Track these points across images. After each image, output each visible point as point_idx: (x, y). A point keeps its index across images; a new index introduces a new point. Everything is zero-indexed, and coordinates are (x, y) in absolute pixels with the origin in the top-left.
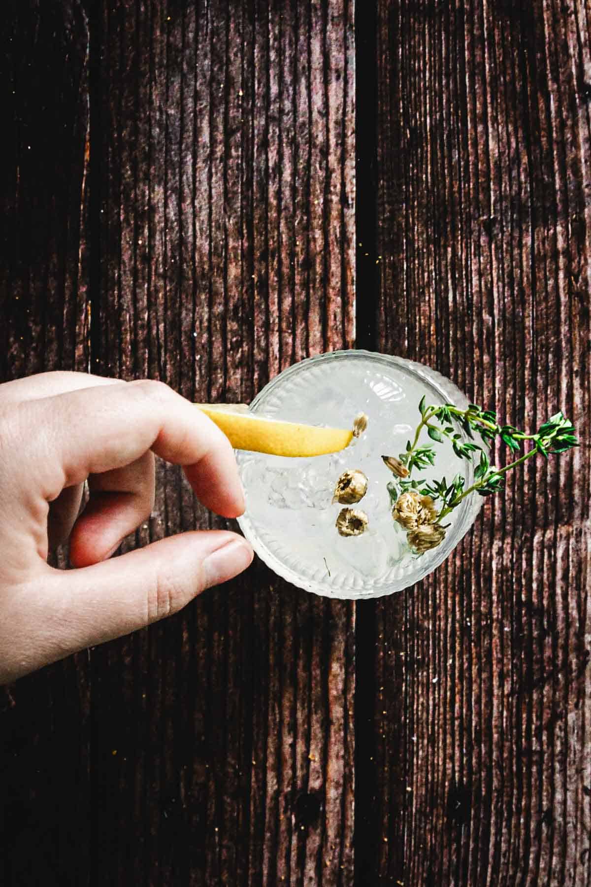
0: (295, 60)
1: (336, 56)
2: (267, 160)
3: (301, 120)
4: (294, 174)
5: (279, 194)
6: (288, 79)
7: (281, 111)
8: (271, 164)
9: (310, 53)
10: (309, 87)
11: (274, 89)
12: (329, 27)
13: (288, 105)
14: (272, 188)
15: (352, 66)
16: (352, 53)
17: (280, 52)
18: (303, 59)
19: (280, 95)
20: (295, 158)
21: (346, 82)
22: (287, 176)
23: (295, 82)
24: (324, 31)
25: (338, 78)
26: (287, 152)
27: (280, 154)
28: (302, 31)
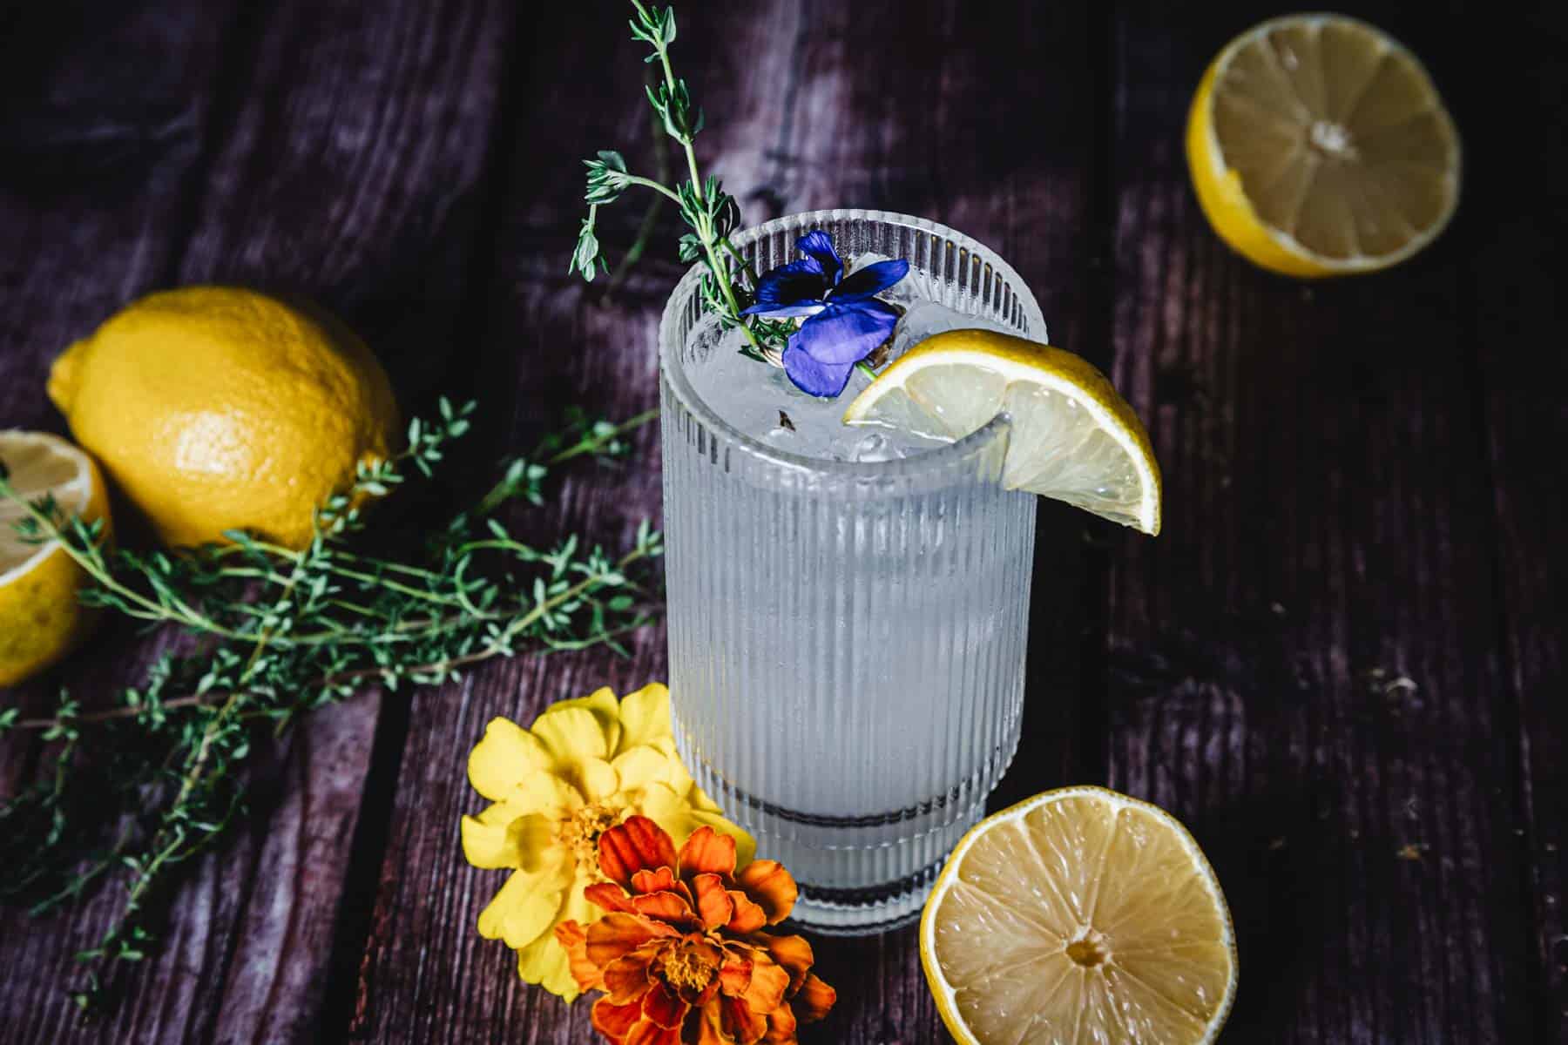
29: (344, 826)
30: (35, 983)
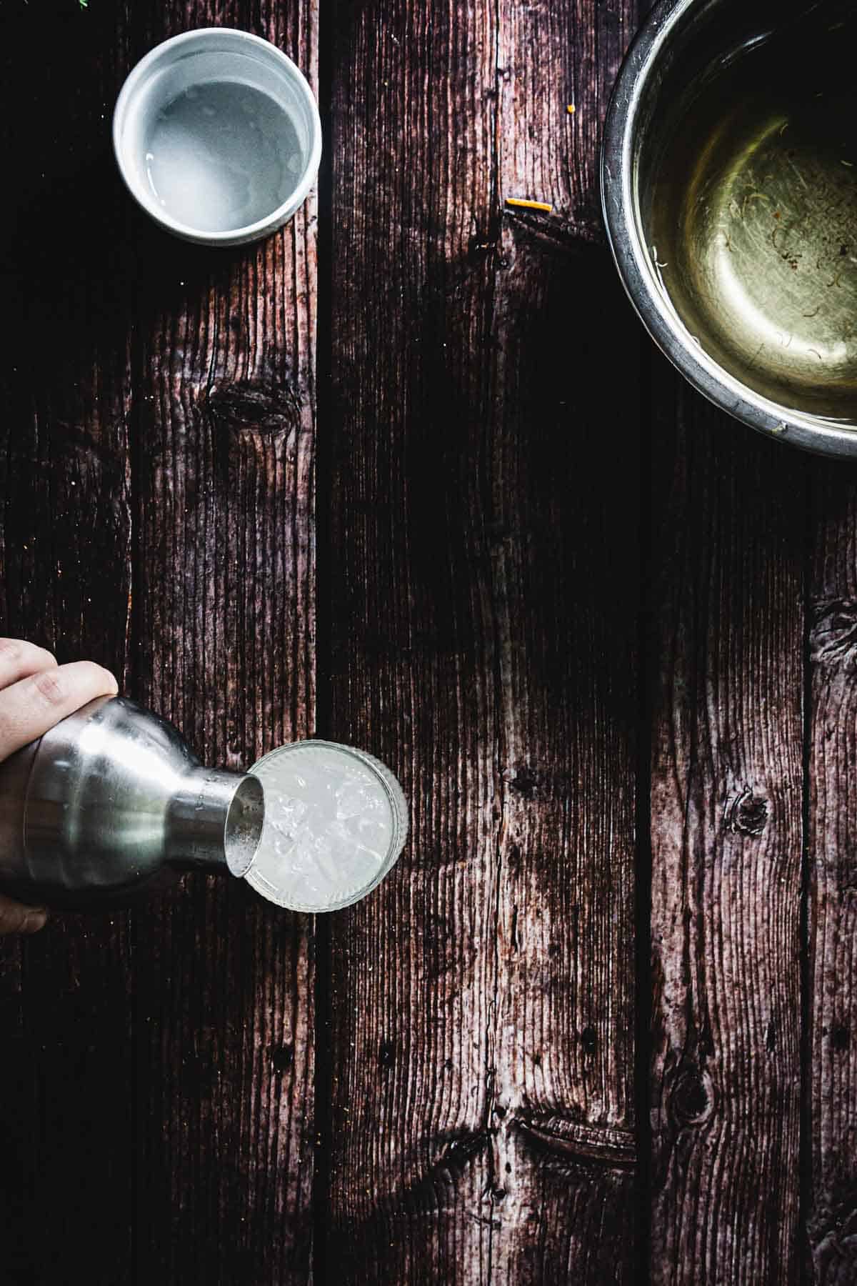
0: (274, 539)
1: (302, 535)
2: (254, 609)
3: (277, 581)
4: (272, 619)
5: (262, 632)
6: (269, 552)
7: (264, 575)
8: (257, 611)
9: (284, 533)
10: (283, 559)
11: (259, 559)
12: (298, 516)
13: (269, 570)
14: (257, 629)
15: (314, 543)
16: (313, 535)
17: (263, 533)
18: (279, 538)
19: (263, 563)
20: (274, 607)
21: (309, 555)
22: (268, 620)
23: (274, 554)
24: (294, 519)
25: (303, 552)
26: (268, 603)
27: (264, 605)
28: (278, 519)
29: (657, 761)
30: (777, 671)
